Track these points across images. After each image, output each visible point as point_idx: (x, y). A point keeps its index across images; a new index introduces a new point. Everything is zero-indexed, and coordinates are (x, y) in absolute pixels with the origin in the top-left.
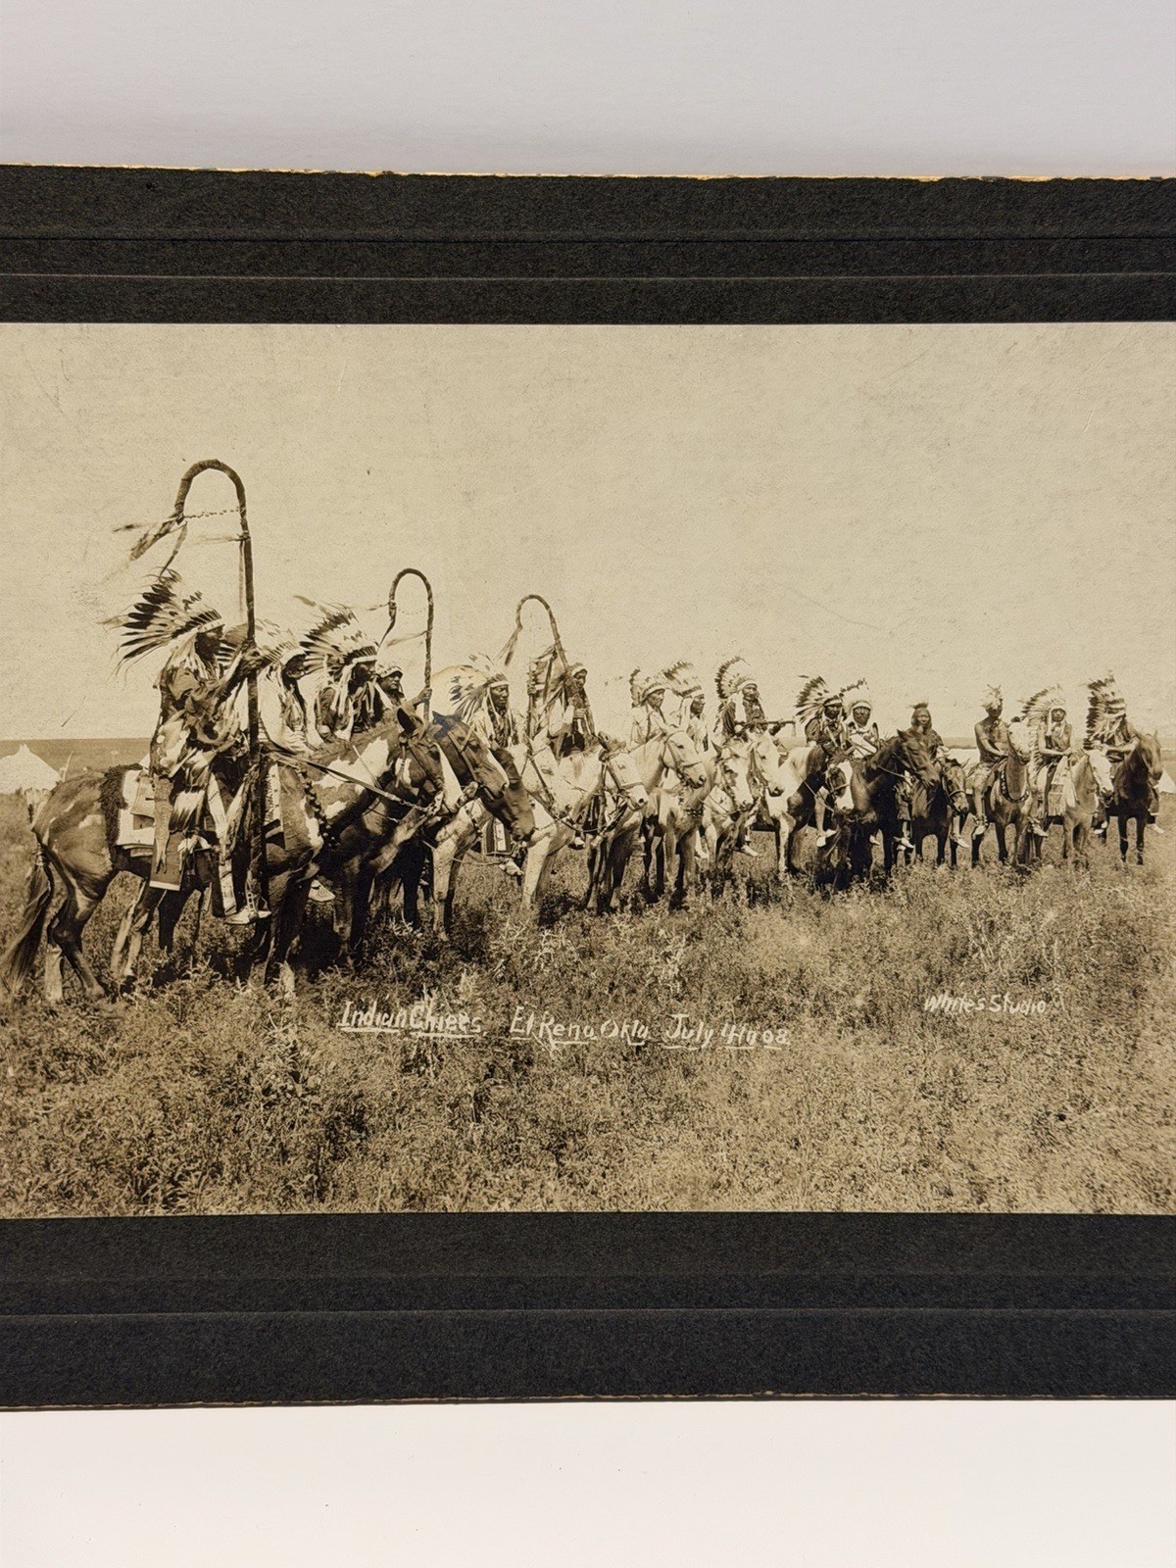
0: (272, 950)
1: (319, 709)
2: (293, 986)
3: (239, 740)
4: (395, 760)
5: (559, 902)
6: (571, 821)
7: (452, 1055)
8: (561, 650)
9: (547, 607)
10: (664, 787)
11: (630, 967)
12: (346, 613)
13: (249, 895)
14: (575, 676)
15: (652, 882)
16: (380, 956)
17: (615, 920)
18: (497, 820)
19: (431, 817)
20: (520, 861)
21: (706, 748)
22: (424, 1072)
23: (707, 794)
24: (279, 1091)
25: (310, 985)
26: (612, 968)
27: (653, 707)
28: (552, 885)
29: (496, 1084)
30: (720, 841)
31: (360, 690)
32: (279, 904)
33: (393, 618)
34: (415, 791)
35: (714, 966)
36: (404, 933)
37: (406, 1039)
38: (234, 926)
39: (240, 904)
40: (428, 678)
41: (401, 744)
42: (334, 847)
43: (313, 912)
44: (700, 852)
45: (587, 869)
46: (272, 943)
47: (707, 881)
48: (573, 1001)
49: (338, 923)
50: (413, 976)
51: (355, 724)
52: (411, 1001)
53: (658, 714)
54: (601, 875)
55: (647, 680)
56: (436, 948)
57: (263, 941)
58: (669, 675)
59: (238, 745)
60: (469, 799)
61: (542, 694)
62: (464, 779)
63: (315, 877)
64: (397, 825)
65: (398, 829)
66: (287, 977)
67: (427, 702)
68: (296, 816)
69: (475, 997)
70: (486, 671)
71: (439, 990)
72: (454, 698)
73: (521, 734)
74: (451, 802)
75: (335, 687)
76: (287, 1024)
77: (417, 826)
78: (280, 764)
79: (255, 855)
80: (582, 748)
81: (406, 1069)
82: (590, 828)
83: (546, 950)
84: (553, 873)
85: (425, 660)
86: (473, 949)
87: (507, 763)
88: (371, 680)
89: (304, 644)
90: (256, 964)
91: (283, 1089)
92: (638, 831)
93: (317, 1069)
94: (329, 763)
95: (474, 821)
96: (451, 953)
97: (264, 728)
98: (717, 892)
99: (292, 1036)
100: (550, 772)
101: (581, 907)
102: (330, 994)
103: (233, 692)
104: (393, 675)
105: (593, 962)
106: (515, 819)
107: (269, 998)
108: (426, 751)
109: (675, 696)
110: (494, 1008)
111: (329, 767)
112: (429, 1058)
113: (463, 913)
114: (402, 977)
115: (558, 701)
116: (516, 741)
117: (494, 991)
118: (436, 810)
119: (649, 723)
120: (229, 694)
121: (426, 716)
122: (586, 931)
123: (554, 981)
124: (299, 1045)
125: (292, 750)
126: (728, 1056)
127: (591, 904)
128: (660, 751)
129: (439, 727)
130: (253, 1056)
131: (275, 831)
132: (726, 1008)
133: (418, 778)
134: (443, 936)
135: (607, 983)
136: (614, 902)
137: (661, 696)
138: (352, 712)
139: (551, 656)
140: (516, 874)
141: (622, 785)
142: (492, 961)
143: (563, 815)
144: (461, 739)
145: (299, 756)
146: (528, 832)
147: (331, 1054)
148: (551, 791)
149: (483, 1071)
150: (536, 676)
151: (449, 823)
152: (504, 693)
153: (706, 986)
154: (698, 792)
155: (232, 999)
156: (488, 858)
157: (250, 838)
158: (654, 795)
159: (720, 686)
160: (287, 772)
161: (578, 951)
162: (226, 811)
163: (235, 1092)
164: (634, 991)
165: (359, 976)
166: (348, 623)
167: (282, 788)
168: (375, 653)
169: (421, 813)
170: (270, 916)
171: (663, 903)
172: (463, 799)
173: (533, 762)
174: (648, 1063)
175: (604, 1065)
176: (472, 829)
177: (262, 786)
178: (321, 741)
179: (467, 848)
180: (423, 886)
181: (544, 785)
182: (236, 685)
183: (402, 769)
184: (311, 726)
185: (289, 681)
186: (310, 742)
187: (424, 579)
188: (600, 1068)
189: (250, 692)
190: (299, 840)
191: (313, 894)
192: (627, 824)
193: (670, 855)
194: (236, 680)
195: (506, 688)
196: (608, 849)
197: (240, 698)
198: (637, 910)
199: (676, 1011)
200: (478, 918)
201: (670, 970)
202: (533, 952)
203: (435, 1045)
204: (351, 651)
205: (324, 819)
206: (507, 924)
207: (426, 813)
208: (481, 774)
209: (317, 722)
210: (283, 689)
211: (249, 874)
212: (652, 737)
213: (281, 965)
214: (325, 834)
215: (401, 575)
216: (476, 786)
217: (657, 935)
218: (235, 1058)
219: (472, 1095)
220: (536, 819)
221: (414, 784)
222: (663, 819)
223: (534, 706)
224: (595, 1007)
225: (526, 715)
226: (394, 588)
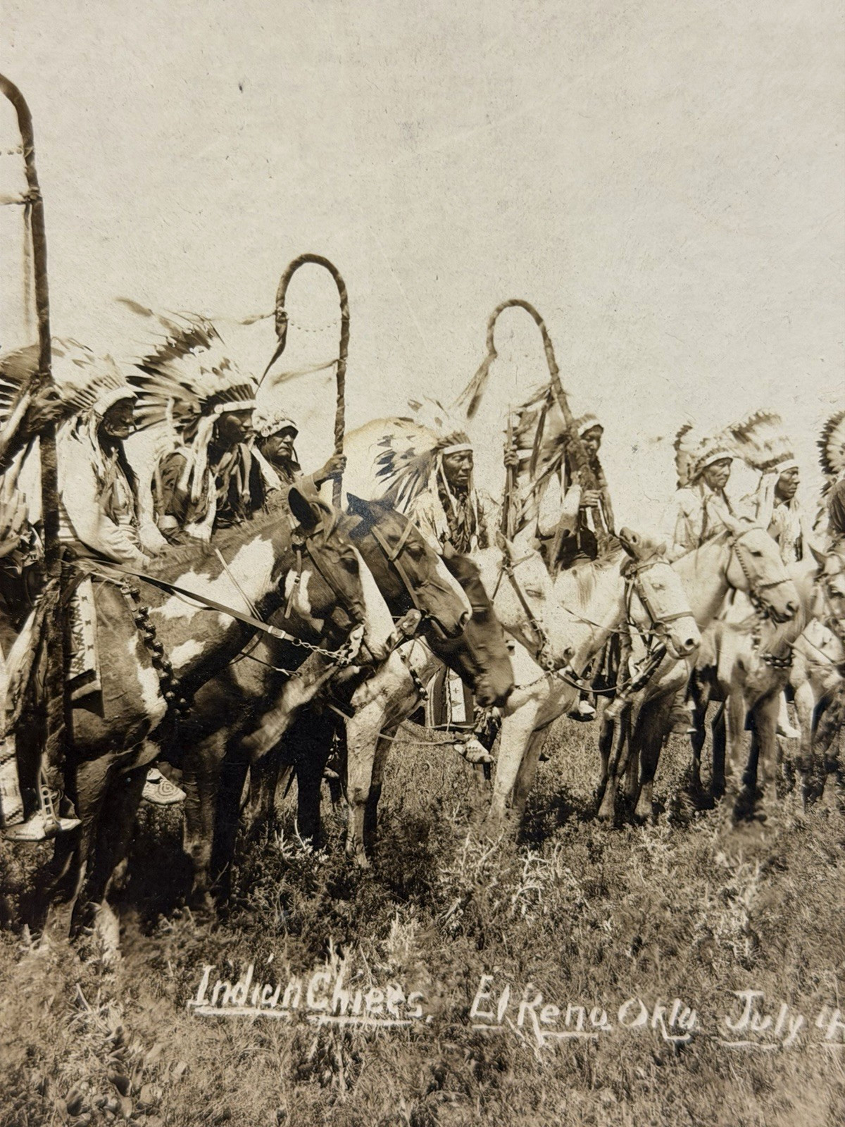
0: (82, 881)
1: (159, 489)
2: (116, 941)
3: (27, 540)
4: (285, 573)
5: (553, 805)
6: (573, 675)
7: (376, 1052)
8: (561, 392)
9: (539, 320)
10: (730, 619)
11: (668, 914)
12: (204, 328)
13: (45, 792)
14: (583, 436)
15: (705, 776)
16: (259, 893)
17: (645, 837)
18: (452, 673)
19: (344, 666)
20: (488, 740)
21: (800, 556)
22: (330, 1080)
23: (800, 632)
24: (95, 1108)
25: (144, 940)
26: (638, 915)
27: (712, 488)
28: (540, 779)
29: (446, 1100)
30: (819, 710)
31: (227, 457)
32: (93, 808)
33: (283, 338)
34: (318, 624)
35: (807, 914)
36: (299, 856)
37: (301, 1027)
38: (19, 845)
39: (30, 807)
40: (340, 438)
41: (295, 547)
42: (184, 715)
43: (150, 821)
44: (786, 727)
45: (599, 754)
46: (83, 871)
47: (797, 775)
48: (573, 967)
49: (191, 838)
50: (312, 925)
51: (218, 514)
52: (309, 966)
53: (719, 500)
54: (621, 764)
55: (704, 443)
56: (350, 880)
57: (67, 867)
58: (740, 435)
59: (25, 547)
60: (407, 638)
61: (528, 465)
62: (398, 605)
63: (152, 764)
64: (288, 679)
65: (290, 685)
66: (107, 926)
67: (338, 479)
68: (121, 665)
69: (413, 960)
70: (435, 426)
71: (356, 947)
72: (382, 472)
73: (492, 531)
74: (377, 642)
75: (186, 451)
76: (107, 1000)
77: (320, 680)
78: (94, 579)
79: (53, 730)
80: (593, 554)
81: (301, 1074)
82: (604, 686)
83: (530, 884)
84: (543, 758)
85: (334, 408)
86: (412, 882)
87: (470, 580)
88: (246, 441)
89: (133, 380)
90: (56, 905)
91: (101, 1105)
92: (683, 692)
93: (155, 1075)
94: (175, 578)
95: (413, 674)
96: (375, 888)
97: (67, 519)
98: (813, 793)
99: (115, 1021)
100: (539, 595)
101: (589, 814)
102: (177, 953)
103: (16, 459)
104: (282, 433)
105: (607, 905)
106: (481, 671)
107: (77, 959)
108: (336, 559)
109: (751, 471)
110: (444, 978)
111: (177, 584)
112: (338, 1057)
113: (395, 823)
114: (294, 927)
115: (554, 477)
116: (484, 543)
117: (445, 950)
118: (351, 656)
119: (706, 515)
120: (8, 463)
121: (336, 500)
122: (595, 854)
123: (543, 935)
124: (126, 1036)
125: (115, 555)
126: (826, 1060)
127: (604, 810)
128: (723, 560)
129: (358, 519)
130: (52, 1053)
131: (87, 688)
132: (825, 981)
133: (323, 603)
134: (362, 861)
135: (630, 938)
136: (643, 808)
137: (725, 470)
138: (213, 494)
139: (543, 402)
140: (481, 760)
141: (659, 615)
142: (441, 902)
143: (560, 664)
144: (393, 539)
145: (127, 566)
146: (502, 692)
147: (178, 1051)
148: (541, 626)
149: (425, 1080)
150: (518, 436)
151: (372, 676)
152: (465, 464)
153: (792, 945)
154: (784, 629)
155: (18, 960)
156: (437, 734)
157: (45, 701)
158: (711, 633)
159: (825, 453)
160: (106, 592)
161: (583, 886)
162: (6, 656)
163: (23, 1109)
164: (673, 953)
165: (224, 924)
166: (208, 346)
167: (99, 618)
168: (253, 397)
169: (328, 660)
170: (78, 828)
171: (724, 810)
172: (396, 637)
173: (511, 577)
174: (696, 1069)
175: (624, 1072)
176: (411, 687)
177: (65, 614)
178: (162, 541)
179: (401, 717)
180: (329, 779)
181: (530, 616)
182: (20, 448)
183: (296, 589)
184: (146, 517)
185: (109, 441)
186: (145, 543)
187: (334, 272)
188: (616, 1077)
189: (44, 460)
190: (126, 704)
191: (149, 791)
192: (665, 680)
193: (735, 732)
194: (20, 440)
195: (468, 456)
196: (634, 722)
197: (29, 468)
198: (680, 821)
199: (742, 986)
200: (419, 831)
201: (732, 920)
202: (509, 887)
203: (348, 1037)
204: (212, 393)
205: (168, 669)
206: (467, 842)
207: (335, 660)
208: (427, 598)
209: (156, 509)
210: (98, 456)
211: (45, 758)
212: (709, 538)
213: (98, 907)
214: (169, 694)
215: (296, 264)
216: (418, 616)
217: (713, 862)
218: (22, 1054)
219: (408, 1117)
220: (516, 672)
221: (316, 613)
222: (725, 673)
223: (515, 485)
224: (609, 977)
225: (501, 500)
226: (285, 289)
